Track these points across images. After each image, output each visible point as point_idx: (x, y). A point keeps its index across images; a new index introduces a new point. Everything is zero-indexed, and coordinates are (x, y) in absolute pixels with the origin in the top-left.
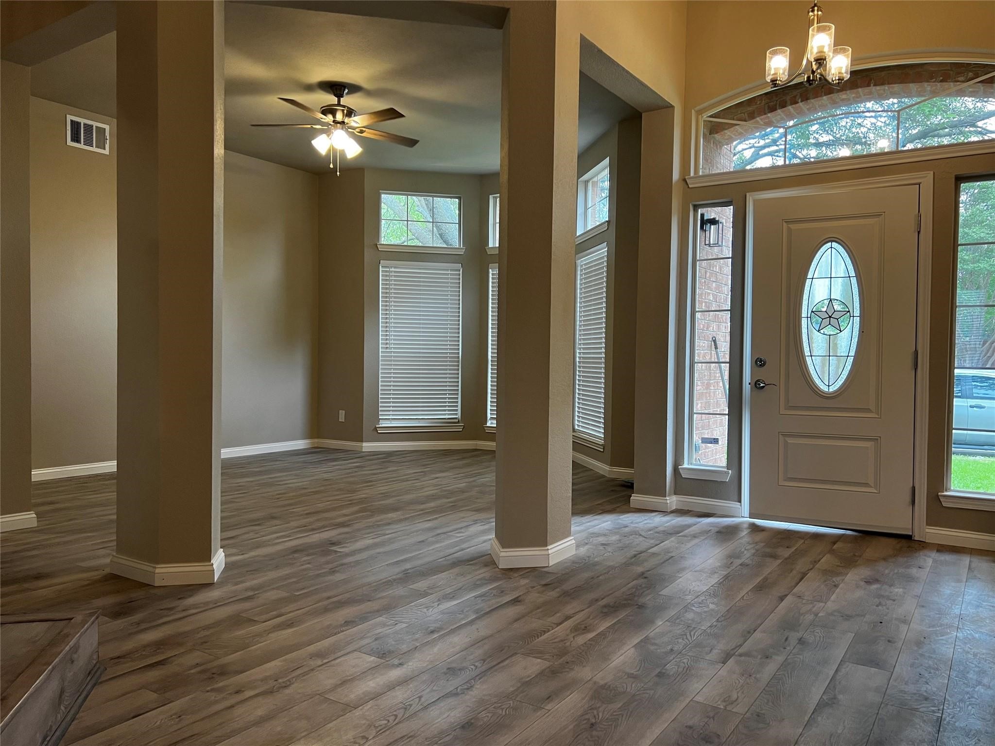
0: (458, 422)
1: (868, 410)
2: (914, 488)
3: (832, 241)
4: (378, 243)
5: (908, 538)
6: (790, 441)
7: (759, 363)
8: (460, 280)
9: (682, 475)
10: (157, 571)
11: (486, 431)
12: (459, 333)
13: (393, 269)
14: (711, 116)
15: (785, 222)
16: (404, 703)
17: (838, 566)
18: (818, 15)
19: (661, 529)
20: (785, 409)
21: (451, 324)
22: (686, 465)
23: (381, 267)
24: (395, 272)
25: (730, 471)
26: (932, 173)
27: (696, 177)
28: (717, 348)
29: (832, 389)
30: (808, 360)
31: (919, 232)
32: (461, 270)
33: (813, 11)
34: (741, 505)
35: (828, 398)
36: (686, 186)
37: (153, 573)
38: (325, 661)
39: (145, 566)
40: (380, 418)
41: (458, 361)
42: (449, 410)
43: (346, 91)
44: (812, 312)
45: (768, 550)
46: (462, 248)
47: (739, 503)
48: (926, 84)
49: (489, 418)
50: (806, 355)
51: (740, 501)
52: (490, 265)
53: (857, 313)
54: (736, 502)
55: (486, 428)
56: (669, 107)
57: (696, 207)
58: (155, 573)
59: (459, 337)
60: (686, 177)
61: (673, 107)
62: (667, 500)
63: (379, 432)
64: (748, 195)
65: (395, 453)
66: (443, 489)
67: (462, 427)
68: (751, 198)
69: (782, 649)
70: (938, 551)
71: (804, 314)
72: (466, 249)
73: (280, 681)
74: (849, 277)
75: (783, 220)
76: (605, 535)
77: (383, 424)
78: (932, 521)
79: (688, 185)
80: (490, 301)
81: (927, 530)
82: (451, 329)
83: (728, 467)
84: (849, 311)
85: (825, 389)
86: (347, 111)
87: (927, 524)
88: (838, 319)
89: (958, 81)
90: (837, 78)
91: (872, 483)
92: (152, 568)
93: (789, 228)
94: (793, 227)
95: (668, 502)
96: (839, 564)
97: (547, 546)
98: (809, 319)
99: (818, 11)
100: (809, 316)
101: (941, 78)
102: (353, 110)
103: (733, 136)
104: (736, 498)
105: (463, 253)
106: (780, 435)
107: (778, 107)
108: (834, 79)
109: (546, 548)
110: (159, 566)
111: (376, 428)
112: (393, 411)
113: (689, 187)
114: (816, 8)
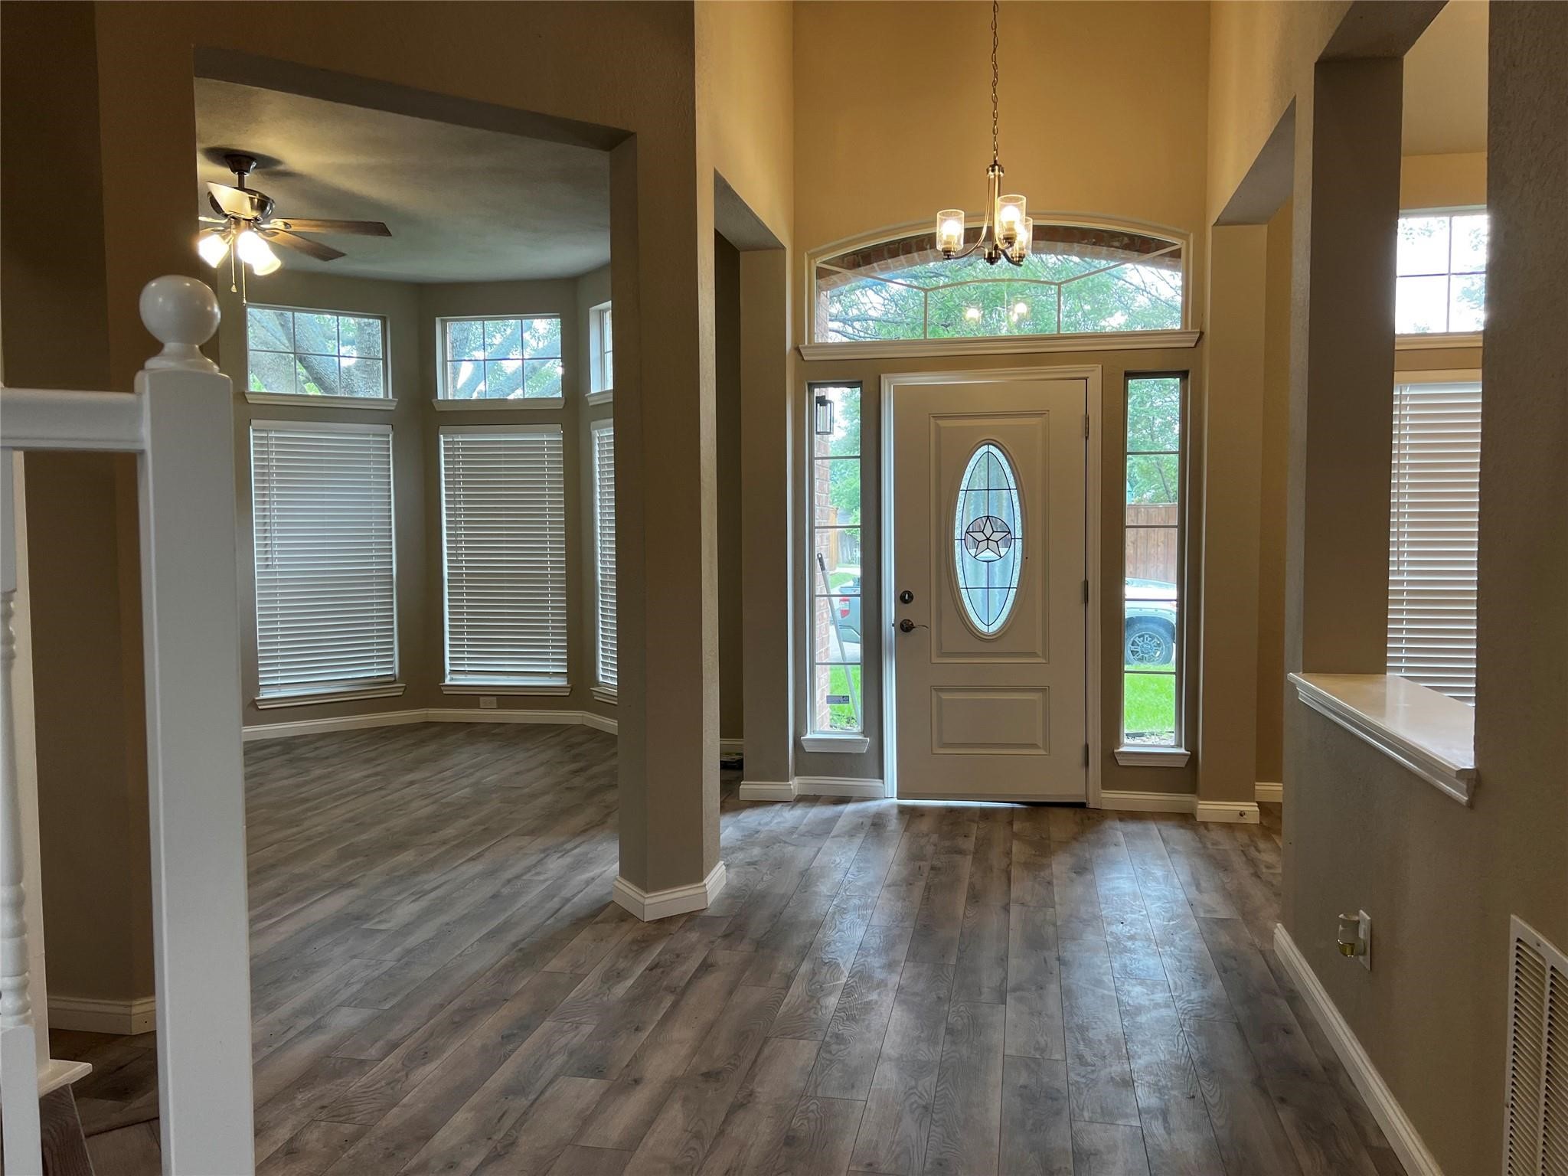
0: (394, 682)
1: (1033, 654)
2: (1087, 746)
3: (988, 444)
4: (246, 391)
5: (1081, 806)
6: (945, 696)
7: (904, 598)
8: (389, 451)
9: (806, 748)
10: (134, 1010)
11: (444, 692)
12: (390, 537)
13: (273, 434)
14: (824, 263)
15: (933, 417)
16: (689, 1129)
17: (1035, 855)
18: (999, 175)
19: (802, 828)
20: (938, 657)
21: (376, 523)
22: (809, 736)
23: (251, 430)
24: (277, 438)
25: (868, 739)
26: (1100, 366)
27: (810, 347)
28: (825, 569)
29: (993, 628)
30: (963, 591)
31: (1087, 438)
32: (391, 436)
33: (993, 171)
34: (883, 783)
35: (989, 641)
36: (800, 358)
37: (128, 1015)
38: (532, 1097)
39: (113, 1007)
40: (260, 684)
41: (391, 583)
42: (378, 663)
43: (254, 165)
44: (967, 532)
45: (947, 843)
46: (390, 400)
47: (881, 781)
48: (1075, 245)
49: (447, 671)
50: (961, 586)
51: (882, 777)
52: (441, 427)
53: (1019, 534)
54: (874, 778)
55: (443, 688)
56: (780, 248)
57: (811, 386)
58: (130, 1015)
59: (391, 543)
60: (800, 346)
61: (784, 248)
62: (790, 785)
63: (260, 707)
64: (882, 376)
65: (296, 741)
66: (444, 801)
67: (403, 689)
68: (886, 381)
69: (1049, 975)
70: (1121, 820)
71: (957, 534)
72: (398, 403)
73: (495, 1137)
74: (1010, 489)
75: (930, 414)
76: (741, 849)
77: (266, 694)
78: (1108, 783)
79: (801, 355)
80: (443, 485)
81: (1103, 795)
82: (377, 530)
83: (864, 732)
84: (1010, 532)
85: (983, 628)
86: (258, 200)
87: (1103, 788)
88: (997, 542)
89: (1112, 247)
90: (1018, 255)
91: (1040, 744)
92: (122, 1008)
93: (937, 425)
94: (942, 423)
95: (792, 787)
96: (1034, 852)
97: (702, 880)
98: (963, 541)
99: (999, 171)
100: (963, 538)
101: (1094, 240)
102: (268, 199)
103: (839, 282)
104: (876, 770)
105: (393, 408)
106: (933, 691)
107: (900, 252)
108: (1014, 256)
109: (702, 884)
110: (138, 1003)
111: (254, 699)
112: (282, 670)
113: (803, 359)
114: (997, 167)
